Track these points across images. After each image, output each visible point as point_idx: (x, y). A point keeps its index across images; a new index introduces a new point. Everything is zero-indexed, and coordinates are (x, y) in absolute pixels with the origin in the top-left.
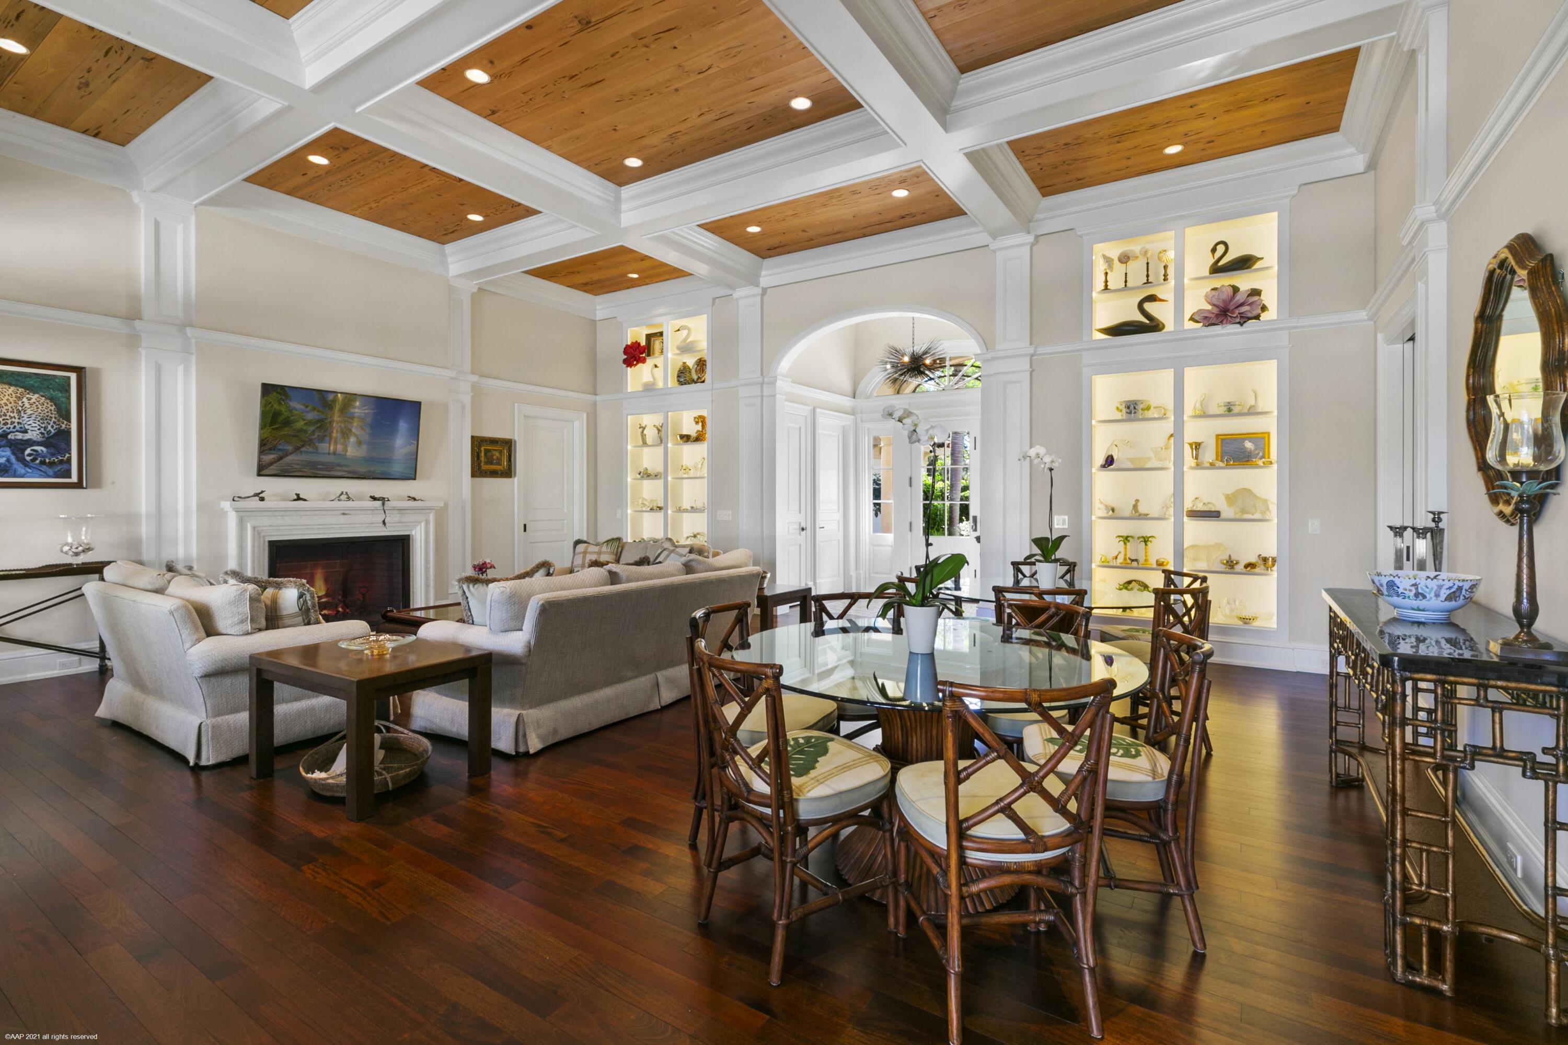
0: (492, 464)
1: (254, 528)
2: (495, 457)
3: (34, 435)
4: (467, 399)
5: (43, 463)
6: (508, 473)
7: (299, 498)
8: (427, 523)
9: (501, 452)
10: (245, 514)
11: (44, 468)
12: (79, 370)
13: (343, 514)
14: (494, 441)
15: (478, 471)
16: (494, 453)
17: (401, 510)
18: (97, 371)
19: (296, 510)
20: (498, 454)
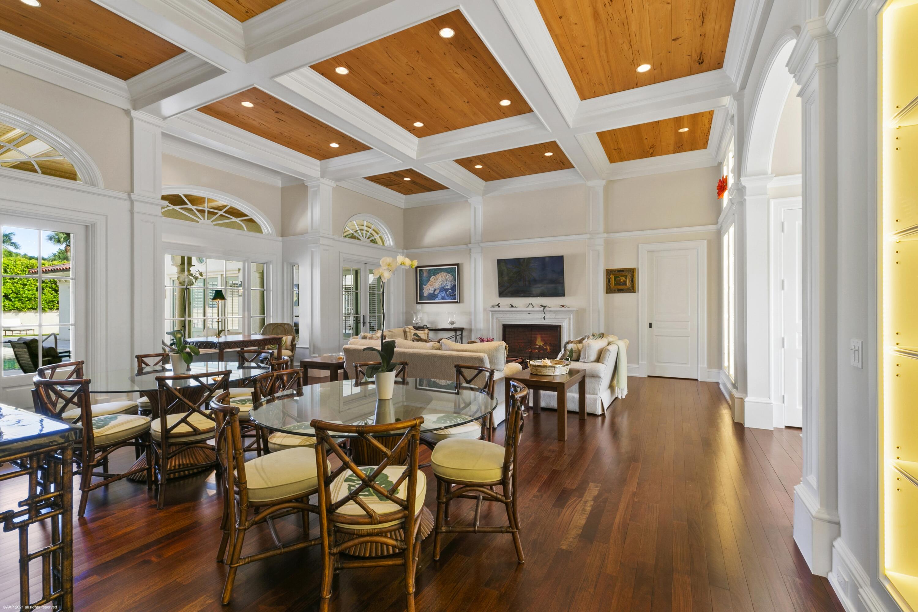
0: (620, 285)
1: (497, 318)
2: (622, 281)
3: (449, 287)
4: (601, 249)
5: (451, 295)
6: (632, 290)
7: (512, 306)
8: (570, 319)
9: (626, 277)
10: (494, 313)
11: (451, 297)
12: (458, 265)
13: (529, 313)
14: (621, 271)
15: (609, 290)
16: (621, 278)
17: (555, 312)
18: (462, 264)
19: (511, 311)
20: (624, 279)
